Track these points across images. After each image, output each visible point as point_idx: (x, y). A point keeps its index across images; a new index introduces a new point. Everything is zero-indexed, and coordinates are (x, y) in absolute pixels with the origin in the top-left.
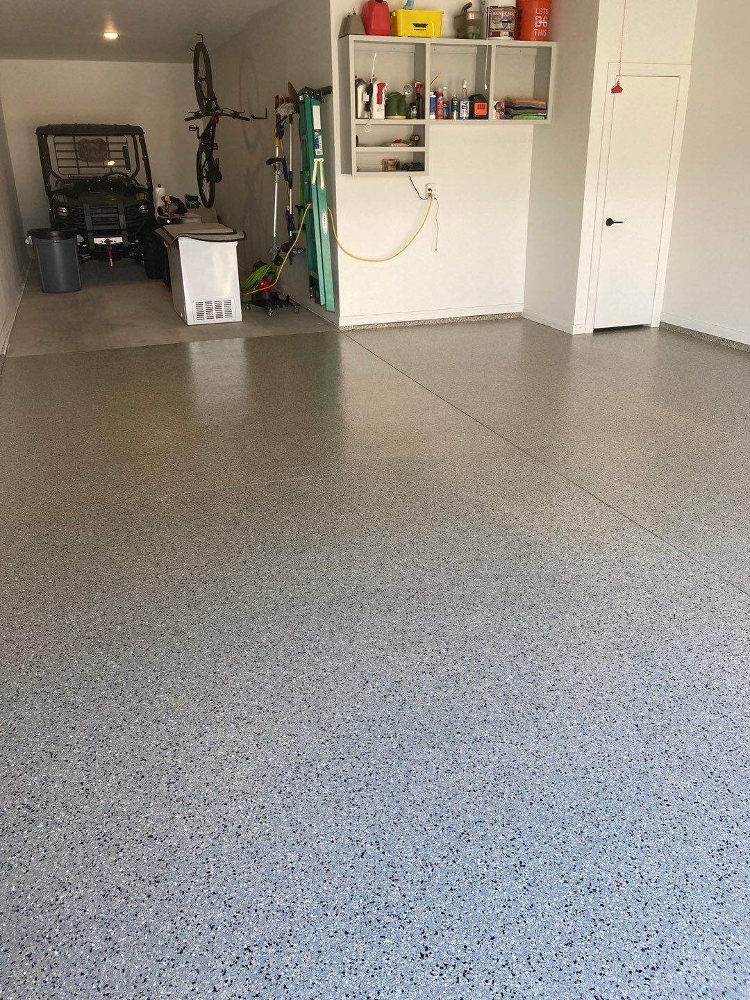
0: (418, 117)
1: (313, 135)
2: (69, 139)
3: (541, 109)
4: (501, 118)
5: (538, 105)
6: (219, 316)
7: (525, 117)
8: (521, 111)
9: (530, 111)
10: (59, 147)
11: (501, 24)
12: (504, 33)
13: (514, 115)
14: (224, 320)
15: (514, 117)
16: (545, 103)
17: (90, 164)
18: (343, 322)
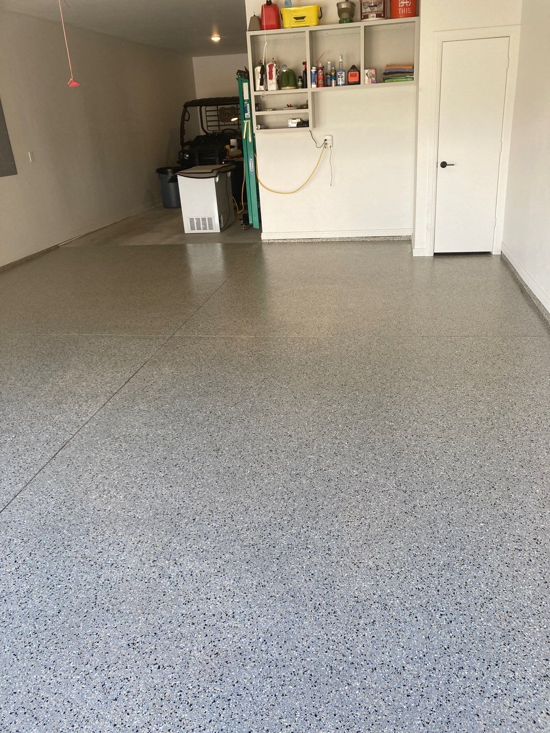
0: (303, 87)
1: (244, 103)
2: (214, 108)
3: (408, 72)
4: (373, 82)
5: (406, 69)
6: (205, 228)
7: (395, 80)
8: (390, 75)
9: (399, 74)
10: (208, 113)
11: (369, 8)
12: (372, 15)
13: (386, 79)
14: (208, 231)
15: (386, 81)
16: (412, 68)
17: (226, 123)
18: (264, 236)
